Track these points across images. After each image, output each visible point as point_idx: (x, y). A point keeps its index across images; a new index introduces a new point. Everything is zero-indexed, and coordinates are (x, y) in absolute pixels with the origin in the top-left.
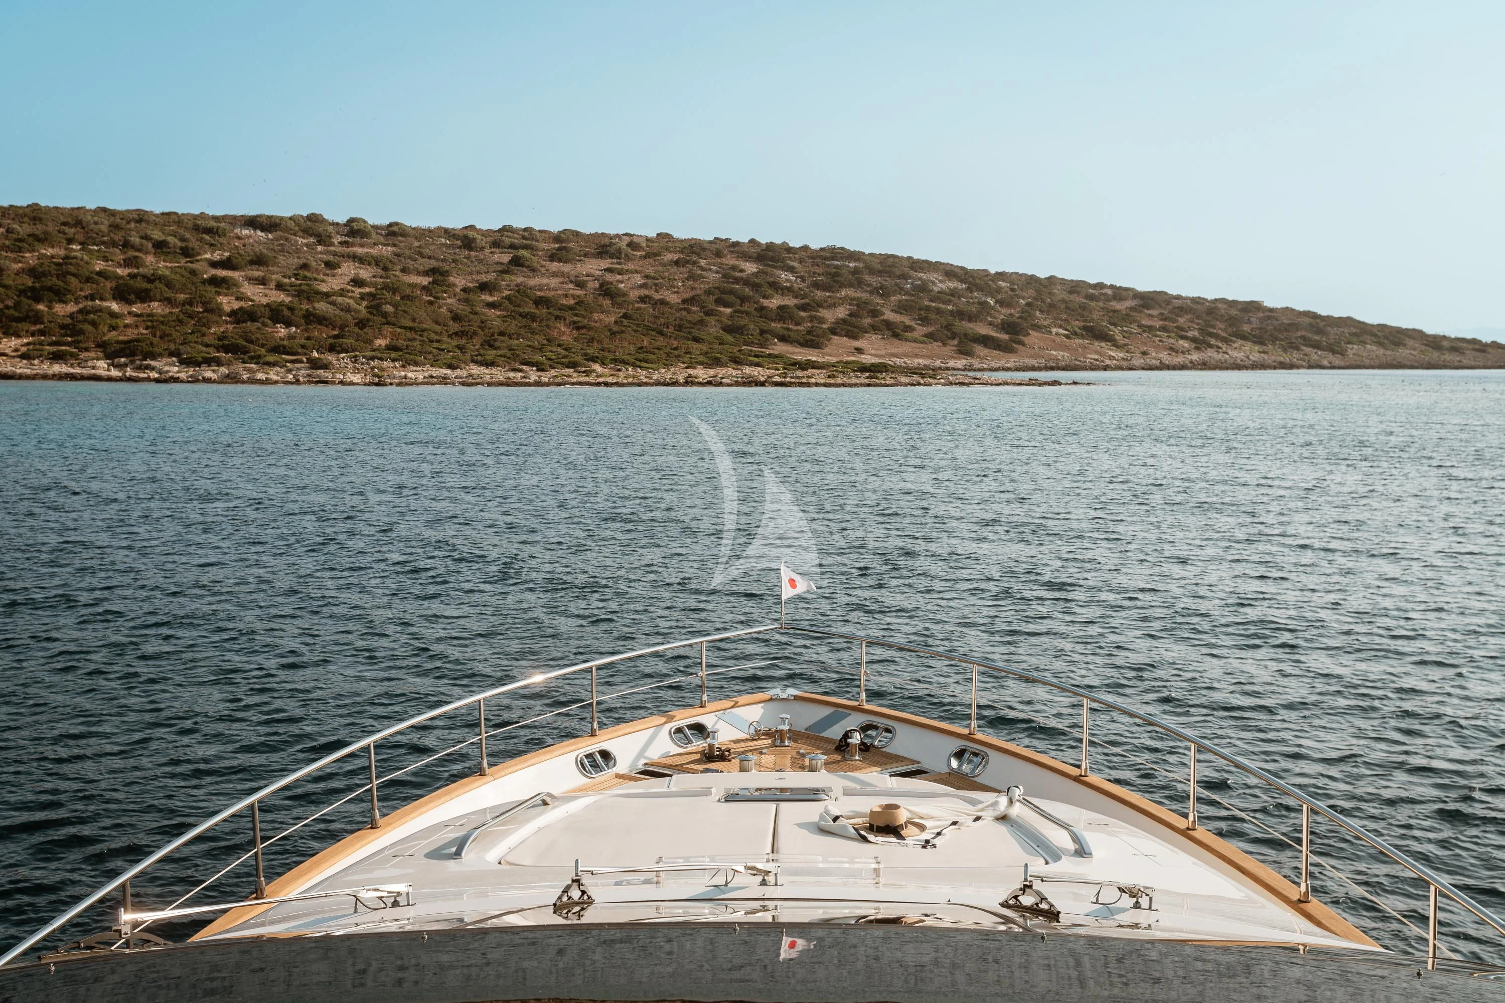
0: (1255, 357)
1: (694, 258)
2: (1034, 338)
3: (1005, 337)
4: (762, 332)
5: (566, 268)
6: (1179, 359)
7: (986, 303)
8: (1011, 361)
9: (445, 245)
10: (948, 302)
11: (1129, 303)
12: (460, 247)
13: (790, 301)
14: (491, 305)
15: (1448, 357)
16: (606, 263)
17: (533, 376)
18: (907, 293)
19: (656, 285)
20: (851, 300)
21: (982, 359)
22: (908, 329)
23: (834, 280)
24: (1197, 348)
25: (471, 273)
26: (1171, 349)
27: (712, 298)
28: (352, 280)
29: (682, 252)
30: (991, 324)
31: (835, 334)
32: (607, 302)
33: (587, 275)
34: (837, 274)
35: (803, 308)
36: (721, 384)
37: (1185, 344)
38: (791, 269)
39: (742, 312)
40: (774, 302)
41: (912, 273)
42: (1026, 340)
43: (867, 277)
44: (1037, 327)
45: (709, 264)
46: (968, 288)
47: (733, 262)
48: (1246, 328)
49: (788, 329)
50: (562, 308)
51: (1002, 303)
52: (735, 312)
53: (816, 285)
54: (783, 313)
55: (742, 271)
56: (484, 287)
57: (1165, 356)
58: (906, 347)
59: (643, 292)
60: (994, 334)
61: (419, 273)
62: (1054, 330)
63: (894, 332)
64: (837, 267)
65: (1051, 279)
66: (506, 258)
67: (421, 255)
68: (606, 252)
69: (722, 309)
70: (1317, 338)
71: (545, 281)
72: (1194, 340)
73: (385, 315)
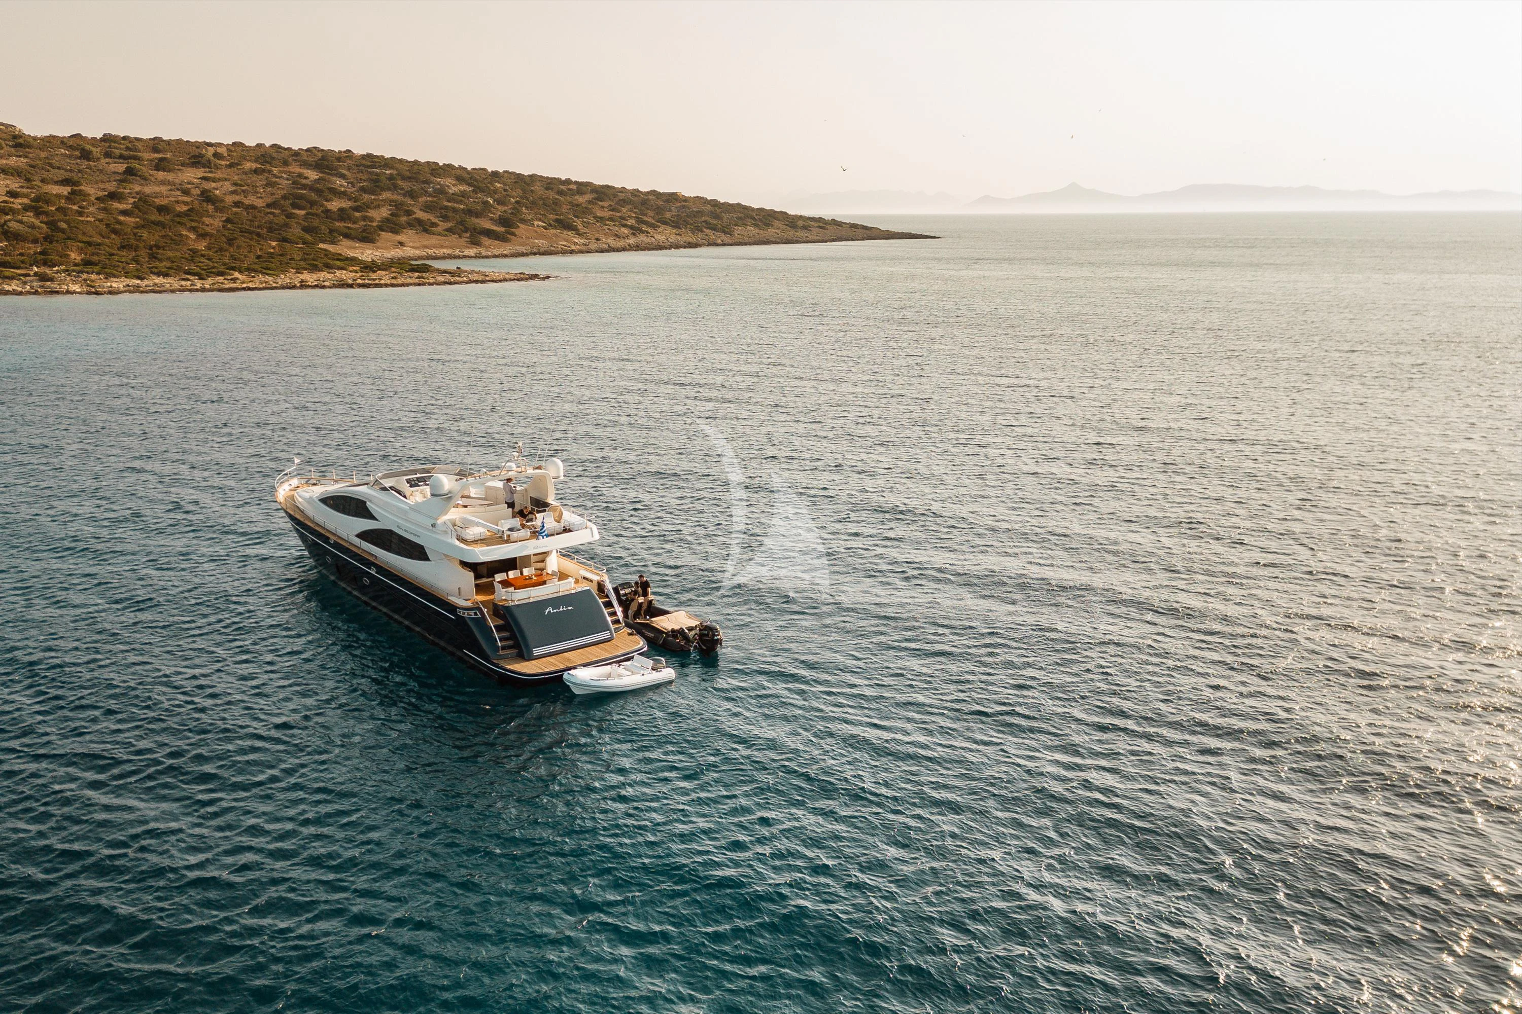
0: (673, 239)
1: (268, 167)
2: (522, 229)
3: (502, 229)
4: (331, 231)
5: (170, 177)
6: (621, 243)
7: (488, 202)
8: (507, 249)
9: (65, 155)
10: (460, 202)
11: (588, 197)
12: (80, 158)
13: (345, 204)
14: (125, 213)
15: (802, 234)
16: (200, 172)
17: (199, 284)
18: (430, 195)
19: (244, 191)
20: (390, 202)
21: (488, 248)
22: (434, 225)
23: (376, 185)
24: (633, 234)
25: (97, 183)
26: (616, 235)
27: (288, 202)
28: (8, 192)
29: (256, 161)
30: (492, 219)
31: (383, 230)
32: (210, 207)
33: (189, 183)
34: (376, 181)
35: (356, 209)
36: (324, 287)
37: (625, 231)
38: (343, 176)
39: (313, 214)
40: (335, 205)
41: (433, 178)
42: (516, 231)
43: (400, 182)
44: (523, 221)
45: (281, 172)
46: (473, 191)
47: (298, 170)
48: (668, 215)
49: (349, 228)
50: (179, 215)
51: (499, 202)
52: (307, 214)
53: (363, 190)
54: (342, 214)
55: (306, 178)
56: (113, 196)
57: (611, 241)
58: (433, 240)
59: (236, 198)
60: (494, 228)
61: (56, 183)
62: (536, 223)
63: (424, 228)
64: (377, 174)
65: (532, 177)
66: (121, 167)
67: (51, 165)
68: (198, 163)
69: (297, 212)
70: (715, 222)
71: (157, 189)
72: (632, 227)
73: (63, 231)
